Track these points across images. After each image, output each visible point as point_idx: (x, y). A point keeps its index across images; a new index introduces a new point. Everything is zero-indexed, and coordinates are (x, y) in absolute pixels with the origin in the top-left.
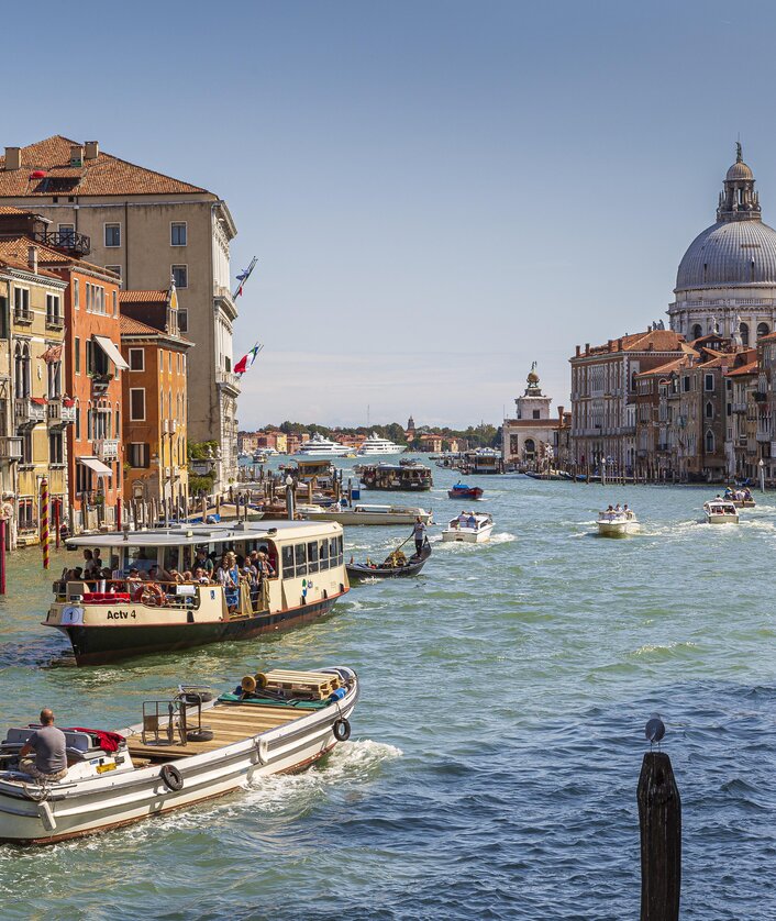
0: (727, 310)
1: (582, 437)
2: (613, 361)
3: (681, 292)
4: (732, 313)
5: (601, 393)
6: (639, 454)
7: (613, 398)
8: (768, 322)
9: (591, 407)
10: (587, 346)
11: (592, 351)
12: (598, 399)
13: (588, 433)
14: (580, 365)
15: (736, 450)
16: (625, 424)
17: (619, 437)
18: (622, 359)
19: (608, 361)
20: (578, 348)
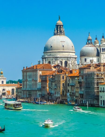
0: (57, 57)
1: (25, 90)
2: (34, 71)
3: (45, 53)
4: (58, 59)
5: (31, 79)
6: (42, 95)
7: (35, 81)
8: (67, 61)
9: (28, 83)
10: (27, 67)
11: (28, 68)
12: (30, 80)
13: (27, 89)
14: (25, 72)
15: (70, 95)
16: (38, 87)
17: (36, 91)
18: (37, 71)
19: (33, 71)
20: (24, 67)
